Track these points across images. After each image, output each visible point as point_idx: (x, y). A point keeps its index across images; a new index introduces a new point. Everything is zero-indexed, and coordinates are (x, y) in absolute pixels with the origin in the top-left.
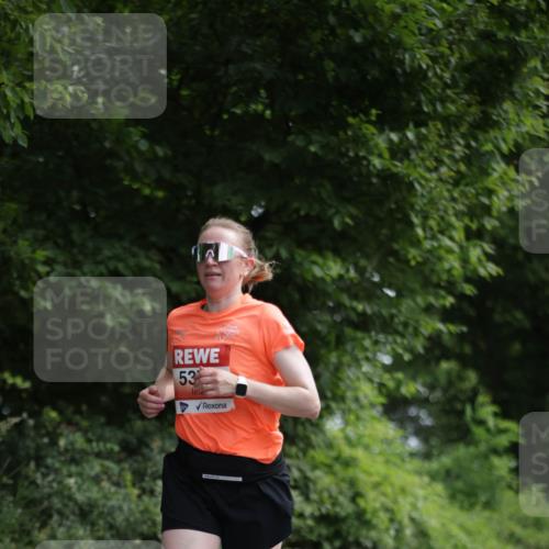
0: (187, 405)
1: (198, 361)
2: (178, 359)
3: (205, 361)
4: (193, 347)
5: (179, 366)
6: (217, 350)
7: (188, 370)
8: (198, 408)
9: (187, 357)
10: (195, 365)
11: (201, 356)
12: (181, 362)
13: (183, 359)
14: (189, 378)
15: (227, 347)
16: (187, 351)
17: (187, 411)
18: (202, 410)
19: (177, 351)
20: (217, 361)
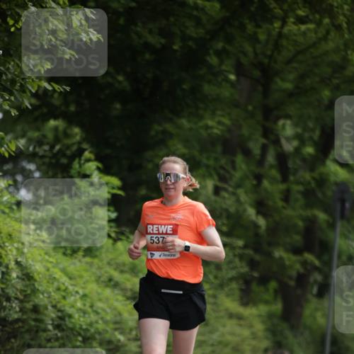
0: (154, 254)
1: (161, 232)
2: (150, 230)
3: (164, 232)
4: (158, 225)
5: (150, 234)
6: (171, 226)
7: (155, 236)
8: (160, 256)
9: (155, 229)
10: (159, 234)
11: (163, 229)
12: (151, 232)
13: (153, 230)
14: (156, 240)
15: (177, 225)
16: (155, 226)
17: (154, 257)
18: (162, 257)
19: (149, 226)
20: (171, 232)
